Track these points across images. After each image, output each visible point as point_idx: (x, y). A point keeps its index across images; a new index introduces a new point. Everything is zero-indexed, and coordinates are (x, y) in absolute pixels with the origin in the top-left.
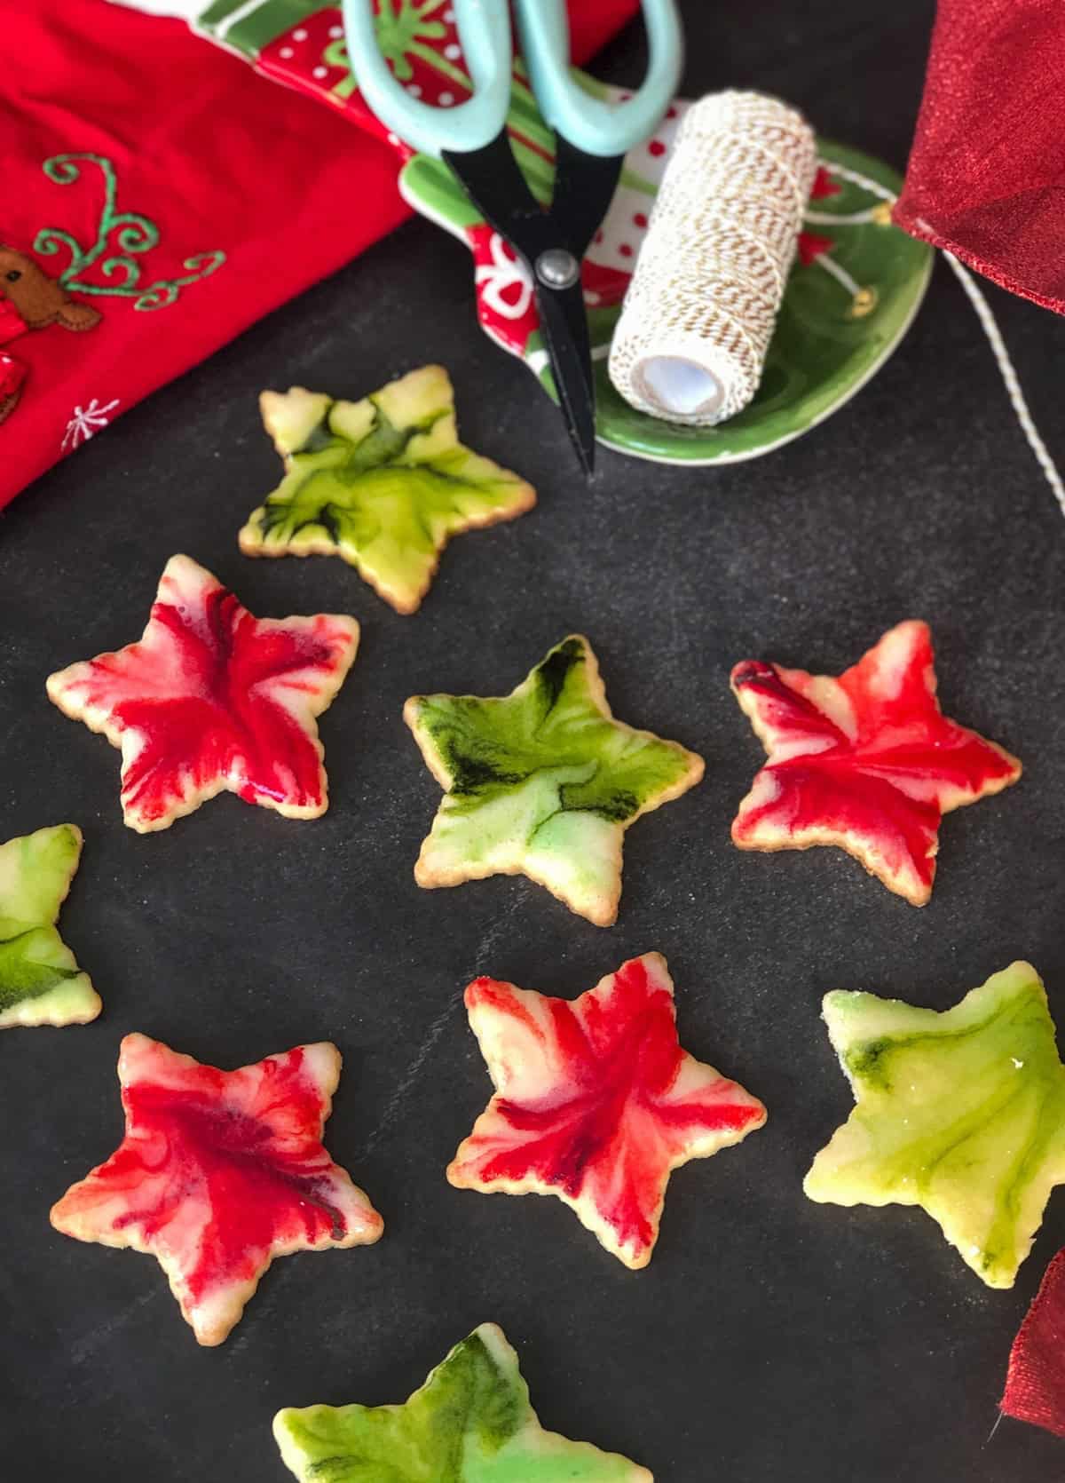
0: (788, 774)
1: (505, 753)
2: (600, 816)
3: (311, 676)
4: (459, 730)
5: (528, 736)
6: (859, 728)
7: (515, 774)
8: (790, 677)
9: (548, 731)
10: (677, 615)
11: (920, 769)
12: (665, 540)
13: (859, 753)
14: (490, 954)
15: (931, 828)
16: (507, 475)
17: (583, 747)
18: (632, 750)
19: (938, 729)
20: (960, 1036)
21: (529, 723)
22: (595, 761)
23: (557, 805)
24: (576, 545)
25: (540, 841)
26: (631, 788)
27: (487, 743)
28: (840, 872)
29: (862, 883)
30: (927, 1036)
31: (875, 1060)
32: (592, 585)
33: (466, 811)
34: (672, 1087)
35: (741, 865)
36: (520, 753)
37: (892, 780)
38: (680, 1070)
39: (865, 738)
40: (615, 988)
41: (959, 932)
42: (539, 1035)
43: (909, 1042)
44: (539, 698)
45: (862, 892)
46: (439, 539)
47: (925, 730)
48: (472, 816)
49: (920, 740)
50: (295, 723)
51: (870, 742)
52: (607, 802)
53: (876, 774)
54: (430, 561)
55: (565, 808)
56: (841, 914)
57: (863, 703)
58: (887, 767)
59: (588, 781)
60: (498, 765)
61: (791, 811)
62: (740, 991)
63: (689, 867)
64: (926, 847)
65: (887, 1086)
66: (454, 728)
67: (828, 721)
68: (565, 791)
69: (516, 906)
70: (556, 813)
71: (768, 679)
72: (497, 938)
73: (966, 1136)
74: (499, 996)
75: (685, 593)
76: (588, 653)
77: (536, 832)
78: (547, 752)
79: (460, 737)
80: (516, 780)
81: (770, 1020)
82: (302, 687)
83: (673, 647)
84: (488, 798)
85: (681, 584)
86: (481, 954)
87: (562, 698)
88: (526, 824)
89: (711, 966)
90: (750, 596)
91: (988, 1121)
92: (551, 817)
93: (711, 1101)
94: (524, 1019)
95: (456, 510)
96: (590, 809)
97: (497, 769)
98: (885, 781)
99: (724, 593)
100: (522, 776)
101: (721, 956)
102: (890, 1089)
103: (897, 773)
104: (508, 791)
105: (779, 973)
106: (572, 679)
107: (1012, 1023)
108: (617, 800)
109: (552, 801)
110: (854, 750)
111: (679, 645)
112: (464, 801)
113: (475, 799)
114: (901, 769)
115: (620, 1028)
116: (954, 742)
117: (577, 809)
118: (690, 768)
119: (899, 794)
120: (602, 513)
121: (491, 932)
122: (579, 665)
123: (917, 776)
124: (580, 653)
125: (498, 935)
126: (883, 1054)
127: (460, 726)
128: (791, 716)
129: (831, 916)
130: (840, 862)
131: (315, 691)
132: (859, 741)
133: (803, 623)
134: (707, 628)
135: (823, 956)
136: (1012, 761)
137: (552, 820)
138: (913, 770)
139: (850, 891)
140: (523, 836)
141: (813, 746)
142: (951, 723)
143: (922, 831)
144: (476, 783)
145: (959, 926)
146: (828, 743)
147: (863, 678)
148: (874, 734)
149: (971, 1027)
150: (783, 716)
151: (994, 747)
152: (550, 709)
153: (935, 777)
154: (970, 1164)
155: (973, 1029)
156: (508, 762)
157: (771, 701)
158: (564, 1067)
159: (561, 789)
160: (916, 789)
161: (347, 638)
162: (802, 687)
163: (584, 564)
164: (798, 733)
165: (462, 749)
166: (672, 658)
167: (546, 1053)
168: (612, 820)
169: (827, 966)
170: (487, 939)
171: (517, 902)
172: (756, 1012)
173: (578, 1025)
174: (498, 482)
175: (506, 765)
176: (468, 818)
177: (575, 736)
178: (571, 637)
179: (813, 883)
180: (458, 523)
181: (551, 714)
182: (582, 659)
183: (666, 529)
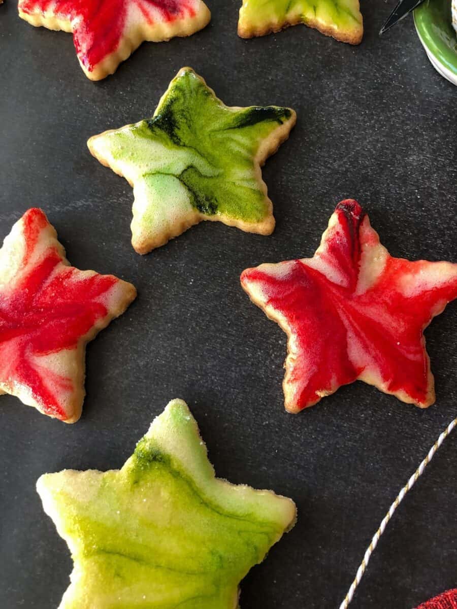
0: (303, 274)
1: (189, 127)
2: (190, 198)
3: (156, 14)
4: (185, 98)
5: (208, 130)
6: (368, 292)
7: (179, 140)
8: (367, 230)
9: (219, 136)
10: (357, 152)
11: (373, 345)
12: (397, 115)
13: (351, 303)
14: (77, 208)
15: (338, 380)
16: (359, 16)
17: (226, 159)
18: (245, 184)
19: (410, 337)
20: (206, 504)
21: (216, 125)
22: (221, 171)
23: (179, 172)
24: (353, 79)
25: (150, 180)
26: (220, 200)
27: (188, 115)
28: (273, 348)
29: (276, 366)
30: (189, 482)
31: (150, 461)
32: (336, 102)
33: (139, 134)
34: (43, 356)
35: (232, 292)
36: (195, 133)
37: (350, 334)
38: (57, 352)
39: (364, 300)
40: (86, 280)
41: (290, 446)
42: (25, 262)
43: (177, 474)
44: (237, 119)
45: (271, 370)
46: (292, 15)
47: (402, 330)
48: (138, 138)
49: (393, 332)
50: (123, 26)
51: (365, 304)
52: (202, 195)
53: (346, 322)
54: (275, 20)
55: (180, 178)
56: (246, 368)
57: (388, 281)
58: (355, 324)
59: (206, 177)
60: (179, 129)
61: (279, 293)
62: (152, 348)
63: (208, 268)
64: (322, 387)
65: (136, 482)
66: (184, 94)
67: (358, 271)
68: (190, 170)
69: (115, 201)
70: (174, 175)
71: (353, 220)
72: (89, 205)
73: (137, 559)
74: (33, 226)
75: (374, 147)
76: (288, 124)
77: (153, 174)
78: (207, 145)
79: (182, 101)
80: (177, 142)
81: (146, 378)
82: (146, 14)
83: (336, 165)
84: (155, 138)
85: (377, 141)
86: (73, 205)
87: (247, 129)
88: (154, 166)
89: (156, 322)
90: (404, 179)
91: (158, 566)
92: (169, 174)
93: (49, 384)
94: (28, 247)
95: (315, 9)
96: (190, 190)
97: (176, 130)
98: (346, 331)
99: (393, 165)
100: (181, 144)
101: (167, 323)
102: (135, 485)
103: (357, 334)
104: (167, 144)
105: (180, 362)
106: (264, 126)
107: (239, 532)
108: (207, 199)
109: (179, 168)
110: (351, 299)
111: (340, 166)
112: (144, 129)
113: (149, 132)
114: (363, 334)
115: (59, 300)
116: (410, 353)
117: (184, 184)
118: (262, 221)
119: (344, 346)
120: (383, 76)
121: (90, 200)
122: (276, 123)
123: (366, 347)
124: (283, 119)
125: (91, 204)
126: (157, 463)
127: (188, 95)
128: (342, 249)
129: (240, 364)
130: (279, 344)
131: (150, 22)
132: (360, 297)
133: (414, 216)
134: (363, 172)
135: (211, 377)
136: (431, 396)
137: (167, 176)
138: (368, 342)
139: (265, 362)
140: (146, 170)
141: (332, 274)
142: (423, 341)
143: (331, 378)
144: (159, 127)
145: (295, 443)
146: (342, 281)
147: (404, 269)
148: (372, 302)
149: (218, 506)
150: (338, 245)
151: (431, 378)
152: (235, 128)
153: (376, 359)
154: (118, 575)
155: (218, 509)
156: (185, 131)
157: (342, 232)
158: (16, 289)
159: (191, 167)
160: (356, 353)
161: (192, 14)
162: (367, 242)
163: (345, 89)
164: (334, 261)
165: (176, 107)
166: (329, 168)
167: (17, 273)
168: (194, 206)
169: (206, 384)
170: (84, 201)
171: (118, 200)
172: (146, 366)
173: (46, 278)
174: (350, 14)
175: (183, 133)
176: (135, 137)
177: (229, 151)
178: (289, 109)
179: (253, 339)
180: (309, 16)
181: (232, 130)
182: (281, 123)
183: (404, 111)
